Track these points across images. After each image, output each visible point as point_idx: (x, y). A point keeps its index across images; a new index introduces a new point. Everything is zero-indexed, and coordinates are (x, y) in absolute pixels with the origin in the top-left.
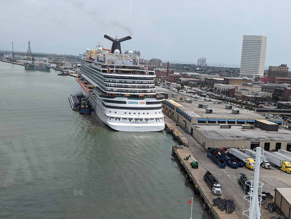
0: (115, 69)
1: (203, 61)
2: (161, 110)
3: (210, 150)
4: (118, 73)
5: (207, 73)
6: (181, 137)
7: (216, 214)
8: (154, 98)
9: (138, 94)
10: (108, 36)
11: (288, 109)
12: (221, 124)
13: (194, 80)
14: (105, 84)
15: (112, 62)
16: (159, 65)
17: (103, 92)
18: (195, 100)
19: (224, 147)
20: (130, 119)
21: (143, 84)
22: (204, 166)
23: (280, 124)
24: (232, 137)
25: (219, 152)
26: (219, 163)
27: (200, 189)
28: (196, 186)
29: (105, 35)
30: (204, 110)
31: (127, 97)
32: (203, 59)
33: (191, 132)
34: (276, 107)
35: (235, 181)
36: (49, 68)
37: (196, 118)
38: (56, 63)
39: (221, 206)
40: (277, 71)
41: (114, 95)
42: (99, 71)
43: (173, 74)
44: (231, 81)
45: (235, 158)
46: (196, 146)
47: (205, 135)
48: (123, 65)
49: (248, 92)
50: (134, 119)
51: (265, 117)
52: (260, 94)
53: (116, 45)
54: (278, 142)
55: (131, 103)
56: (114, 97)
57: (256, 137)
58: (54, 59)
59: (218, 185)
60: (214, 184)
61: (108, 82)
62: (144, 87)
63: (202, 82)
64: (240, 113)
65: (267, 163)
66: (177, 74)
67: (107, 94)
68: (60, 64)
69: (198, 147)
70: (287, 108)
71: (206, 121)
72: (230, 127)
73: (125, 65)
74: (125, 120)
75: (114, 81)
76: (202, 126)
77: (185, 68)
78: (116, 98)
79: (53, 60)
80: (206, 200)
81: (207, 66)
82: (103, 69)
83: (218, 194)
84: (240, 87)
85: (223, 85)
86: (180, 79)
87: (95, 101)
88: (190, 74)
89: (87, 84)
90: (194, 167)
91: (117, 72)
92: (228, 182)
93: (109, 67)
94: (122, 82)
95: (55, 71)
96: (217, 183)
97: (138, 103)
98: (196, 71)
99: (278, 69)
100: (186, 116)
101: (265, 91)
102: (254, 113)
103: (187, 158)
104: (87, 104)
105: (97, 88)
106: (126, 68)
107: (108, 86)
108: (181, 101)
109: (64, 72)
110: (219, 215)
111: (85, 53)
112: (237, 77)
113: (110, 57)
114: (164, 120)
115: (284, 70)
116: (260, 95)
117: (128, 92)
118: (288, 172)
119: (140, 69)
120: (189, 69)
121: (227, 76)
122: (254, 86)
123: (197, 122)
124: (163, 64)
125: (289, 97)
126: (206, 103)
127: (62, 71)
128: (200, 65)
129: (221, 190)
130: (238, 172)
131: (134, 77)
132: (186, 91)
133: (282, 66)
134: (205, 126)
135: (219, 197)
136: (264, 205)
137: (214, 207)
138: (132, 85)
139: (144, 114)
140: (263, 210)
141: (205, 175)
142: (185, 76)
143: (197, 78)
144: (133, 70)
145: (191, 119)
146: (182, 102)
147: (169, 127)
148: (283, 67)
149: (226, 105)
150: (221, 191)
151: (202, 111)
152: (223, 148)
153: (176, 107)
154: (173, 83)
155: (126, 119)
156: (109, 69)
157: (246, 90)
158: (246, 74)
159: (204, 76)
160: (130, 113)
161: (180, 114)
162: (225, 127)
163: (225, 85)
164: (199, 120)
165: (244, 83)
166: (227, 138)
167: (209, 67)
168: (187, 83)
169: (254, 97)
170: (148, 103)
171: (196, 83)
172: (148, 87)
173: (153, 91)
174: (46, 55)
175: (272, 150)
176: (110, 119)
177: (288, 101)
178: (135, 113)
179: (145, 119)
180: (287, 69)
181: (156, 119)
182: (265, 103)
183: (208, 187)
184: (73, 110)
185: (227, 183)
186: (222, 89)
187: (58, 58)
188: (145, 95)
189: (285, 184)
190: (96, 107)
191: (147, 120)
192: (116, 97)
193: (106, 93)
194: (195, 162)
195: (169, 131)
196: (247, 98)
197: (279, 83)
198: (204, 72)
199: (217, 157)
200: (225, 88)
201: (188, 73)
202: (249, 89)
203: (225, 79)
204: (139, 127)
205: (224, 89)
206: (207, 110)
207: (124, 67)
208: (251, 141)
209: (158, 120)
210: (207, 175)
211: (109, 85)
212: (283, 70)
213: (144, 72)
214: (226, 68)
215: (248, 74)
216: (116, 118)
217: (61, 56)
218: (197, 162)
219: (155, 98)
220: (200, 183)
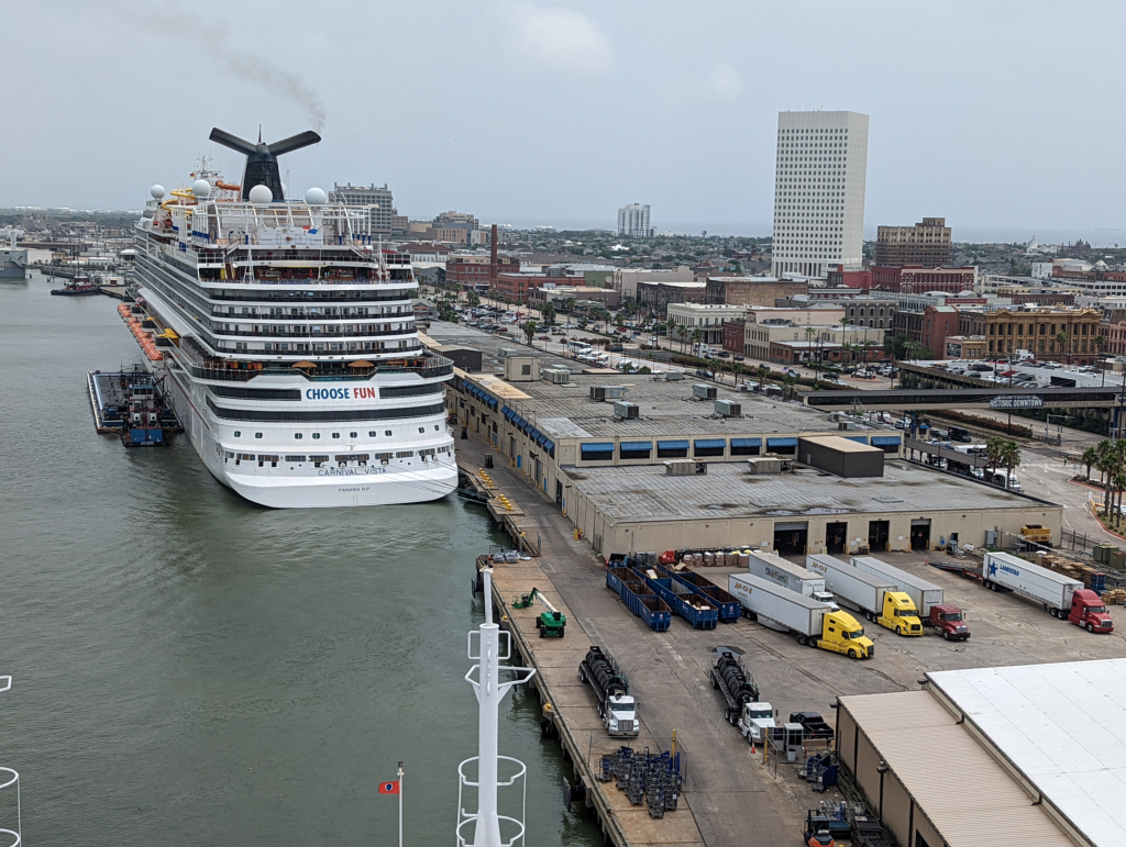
0: (250, 263)
1: (640, 215)
2: (443, 416)
3: (619, 564)
4: (265, 280)
5: (651, 264)
6: (514, 519)
7: (609, 811)
8: (413, 371)
9: (347, 357)
10: (226, 131)
11: (939, 387)
12: (668, 462)
13: (596, 293)
14: (215, 326)
15: (243, 237)
16: (469, 240)
17: (208, 357)
18: (584, 373)
19: (672, 549)
20: (318, 460)
21: (367, 317)
22: (588, 625)
23: (893, 448)
24: (707, 507)
25: (651, 568)
26: (645, 610)
27: (561, 718)
28: (547, 707)
29: (215, 130)
30: (607, 409)
31: (301, 374)
32: (640, 208)
33: (558, 498)
34: (896, 383)
35: (697, 680)
36: (24, 268)
37: (572, 443)
38: (53, 248)
39: (629, 780)
40: (907, 243)
41: (250, 367)
42: (192, 272)
43: (518, 272)
44: (732, 289)
45: (707, 591)
46: (569, 551)
47: (603, 507)
48: (289, 247)
49: (795, 330)
50: (332, 458)
51: (837, 425)
52: (837, 335)
53: (262, 166)
54: (876, 519)
55: (318, 394)
56: (251, 376)
57: (796, 504)
58: (47, 231)
59: (627, 700)
60: (613, 694)
61: (227, 316)
62: (372, 330)
63: (625, 297)
64: (743, 412)
65: (829, 599)
66: (530, 269)
67: (225, 364)
68: (68, 251)
69: (574, 554)
70: (937, 383)
71: (611, 452)
72: (701, 469)
73: (298, 247)
74: (295, 464)
75: (250, 311)
76: (598, 470)
77: (568, 248)
78: (259, 377)
79: (44, 235)
80: (578, 759)
81: (656, 234)
82: (204, 266)
83: (626, 733)
84: (763, 311)
85: (703, 307)
86: (541, 289)
87: (185, 394)
88: (579, 268)
89: (154, 326)
90: (549, 632)
91: (261, 274)
92: (670, 685)
93: (232, 254)
94: (284, 313)
95: (46, 277)
96: (625, 690)
97: (346, 393)
98: (608, 256)
99: (913, 234)
100: (536, 436)
101: (861, 324)
102: (800, 410)
103: (523, 598)
104: (151, 405)
105: (190, 340)
106: (298, 259)
107: (228, 332)
108: (528, 377)
109: (79, 280)
110: (618, 814)
111: (149, 204)
112: (764, 276)
113: (235, 216)
114: (453, 455)
115: (934, 238)
116: (837, 340)
117: (307, 353)
118: (903, 633)
119: (354, 260)
120: (582, 251)
121: (727, 271)
122: (816, 307)
123: (579, 456)
124: (482, 235)
125: (947, 341)
126: (621, 382)
127: (71, 277)
128: (627, 233)
129: (636, 718)
130: (717, 640)
131: (331, 292)
132: (561, 337)
133: (928, 223)
134: (609, 469)
135: (626, 744)
136: (796, 766)
137: (602, 787)
138: (324, 325)
139: (372, 434)
140: (788, 786)
141: (583, 662)
142: (561, 278)
143: (608, 286)
144: (328, 263)
145: (553, 448)
146: (532, 381)
147: (475, 484)
148: (930, 229)
149: (693, 387)
150: (636, 722)
151: (601, 413)
152: (668, 553)
153: (504, 400)
154: (513, 308)
155: (300, 458)
156: (228, 266)
157: (788, 321)
158: (794, 260)
159: (631, 277)
160: (317, 436)
161: (519, 428)
162: (683, 471)
163: (709, 306)
164: (586, 448)
165: (781, 296)
166: (684, 515)
167: (664, 237)
168: (566, 307)
169: (817, 348)
170: (386, 392)
171: (603, 305)
172: (388, 331)
173: (409, 344)
174: (18, 216)
175: (856, 549)
176: (238, 463)
177: (941, 359)
178: (336, 436)
179: (378, 456)
180: (947, 235)
181: (423, 454)
182: (856, 370)
183: (590, 710)
184: (100, 432)
185: (667, 687)
186: (697, 323)
187: (65, 226)
188: (375, 363)
189: (887, 678)
190: (188, 417)
191: (384, 457)
192: (258, 373)
193: (218, 359)
194: (550, 616)
195: (475, 498)
196: (790, 354)
197: (917, 290)
198: (639, 258)
199: (642, 591)
200: (707, 319)
201: (573, 267)
202: (799, 320)
203: (709, 282)
204: (354, 489)
205: (704, 323)
206: (618, 408)
207: (292, 254)
208: (774, 520)
209: (429, 457)
210: (591, 661)
211: (232, 328)
212: (929, 238)
213: (370, 269)
214: (725, 239)
215: (803, 260)
216: (262, 459)
217: (75, 218)
218: (559, 614)
219: (415, 370)
220: (563, 693)
